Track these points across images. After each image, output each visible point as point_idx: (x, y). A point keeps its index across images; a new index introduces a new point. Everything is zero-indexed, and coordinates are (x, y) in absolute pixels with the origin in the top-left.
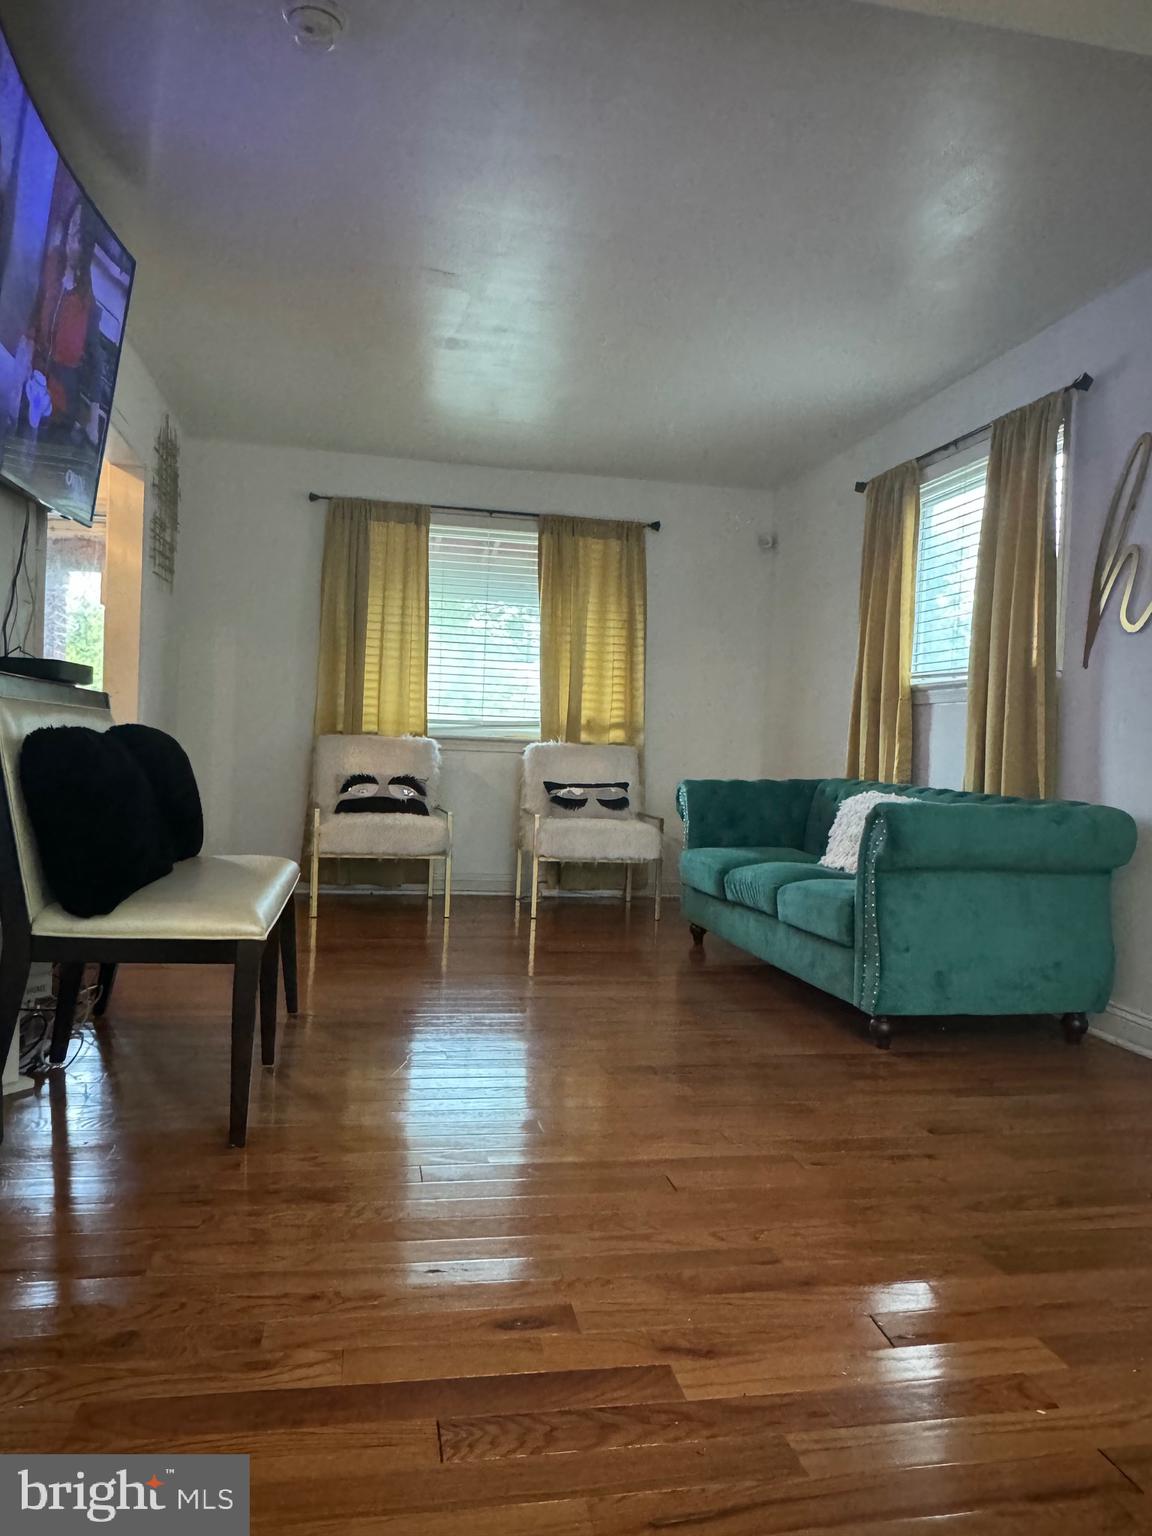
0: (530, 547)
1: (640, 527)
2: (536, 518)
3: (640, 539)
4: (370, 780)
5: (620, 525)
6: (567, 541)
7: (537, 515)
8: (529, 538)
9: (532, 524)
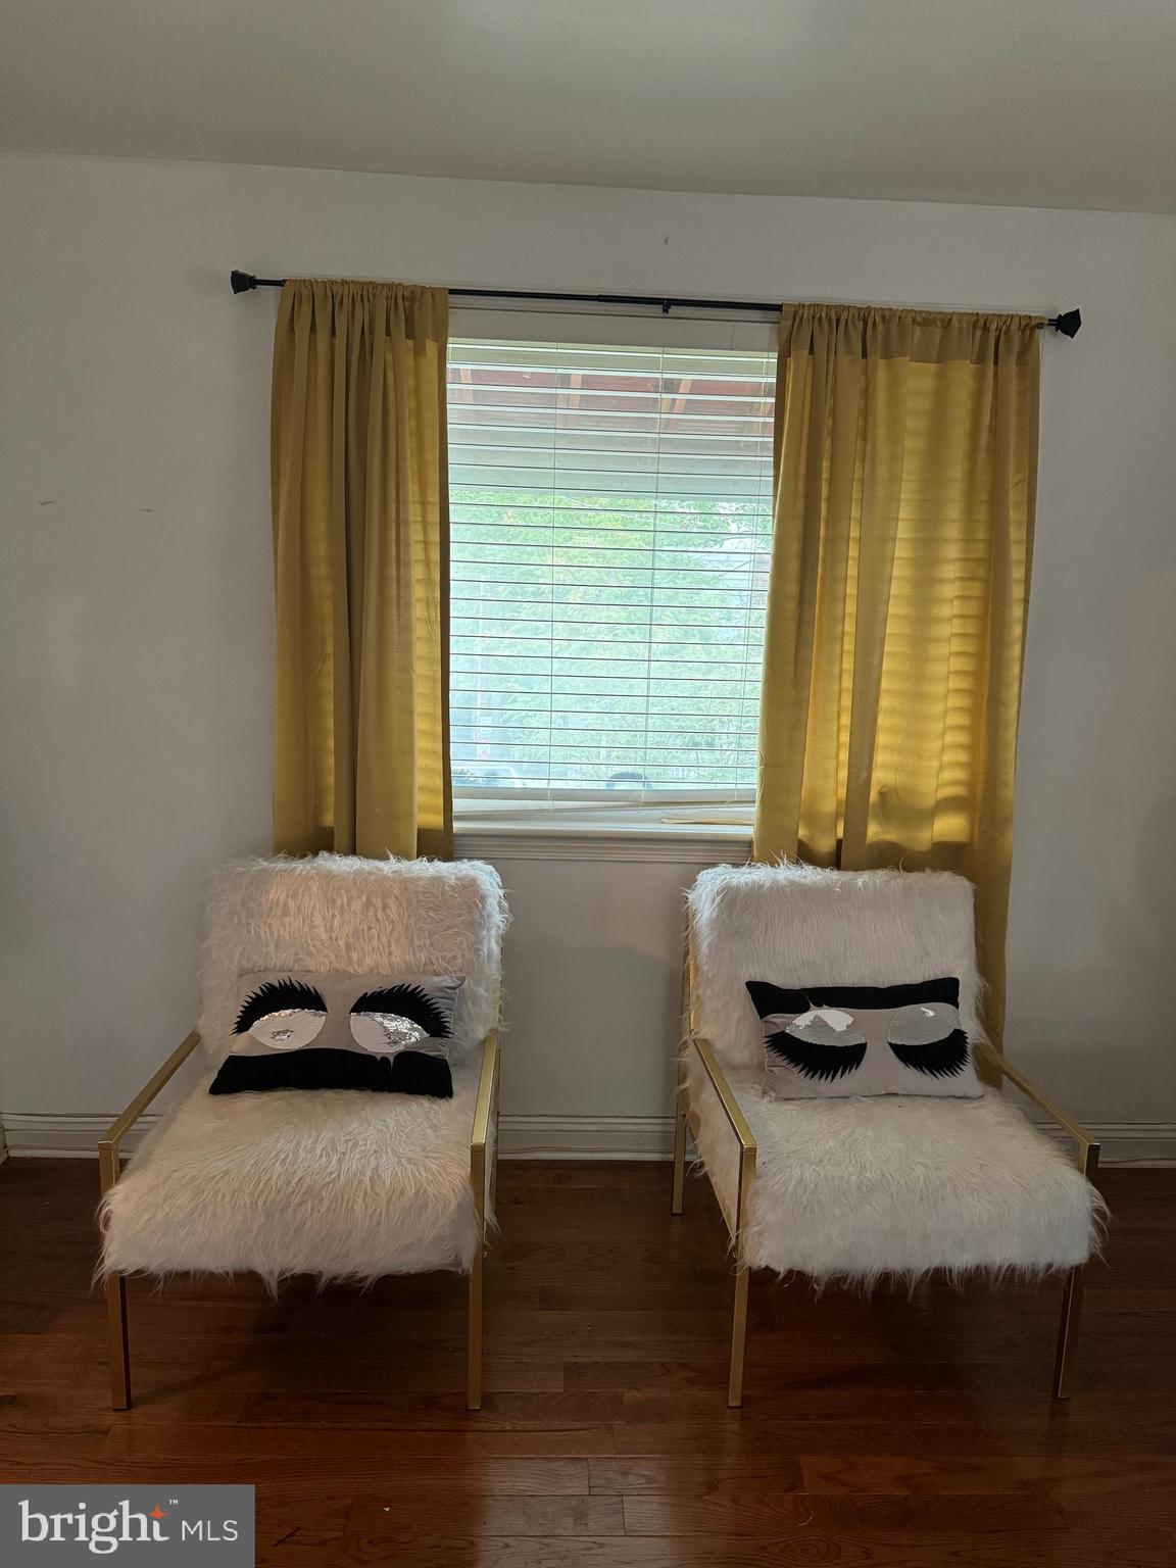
0: (755, 390)
1: (1030, 327)
2: (774, 315)
3: (1027, 357)
4: (308, 999)
5: (981, 323)
6: (849, 367)
7: (778, 308)
8: (755, 369)
9: (764, 331)
